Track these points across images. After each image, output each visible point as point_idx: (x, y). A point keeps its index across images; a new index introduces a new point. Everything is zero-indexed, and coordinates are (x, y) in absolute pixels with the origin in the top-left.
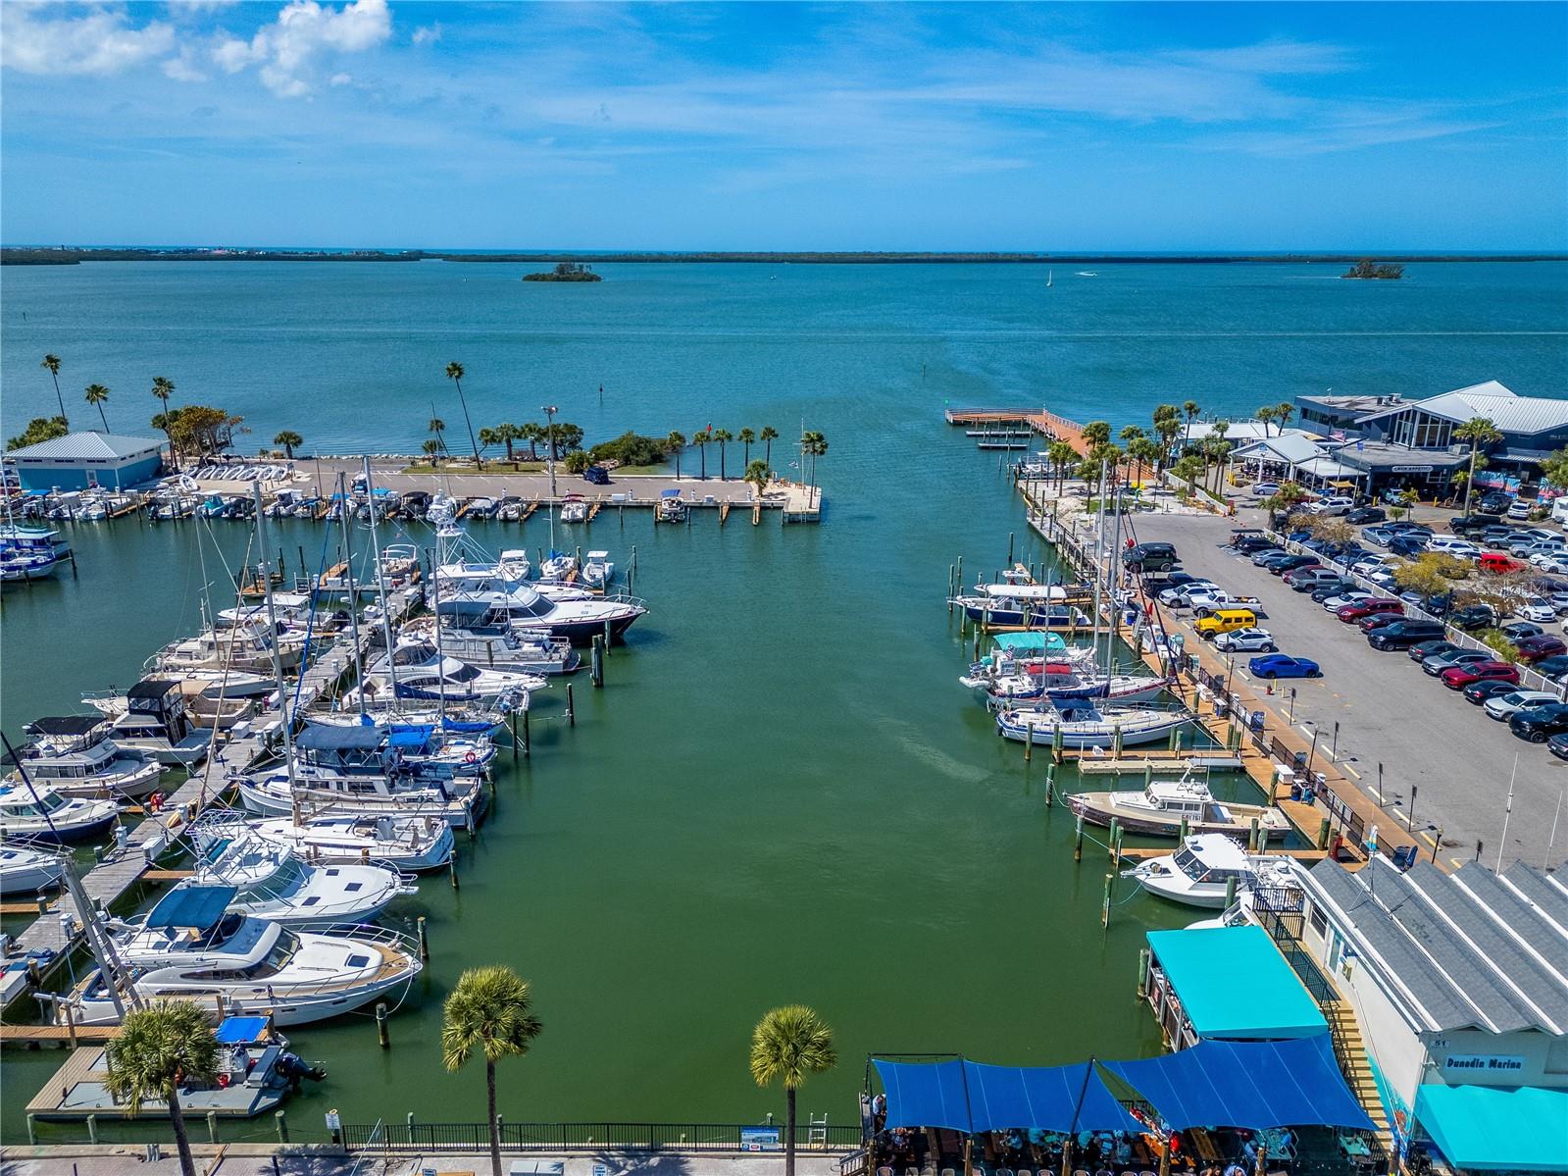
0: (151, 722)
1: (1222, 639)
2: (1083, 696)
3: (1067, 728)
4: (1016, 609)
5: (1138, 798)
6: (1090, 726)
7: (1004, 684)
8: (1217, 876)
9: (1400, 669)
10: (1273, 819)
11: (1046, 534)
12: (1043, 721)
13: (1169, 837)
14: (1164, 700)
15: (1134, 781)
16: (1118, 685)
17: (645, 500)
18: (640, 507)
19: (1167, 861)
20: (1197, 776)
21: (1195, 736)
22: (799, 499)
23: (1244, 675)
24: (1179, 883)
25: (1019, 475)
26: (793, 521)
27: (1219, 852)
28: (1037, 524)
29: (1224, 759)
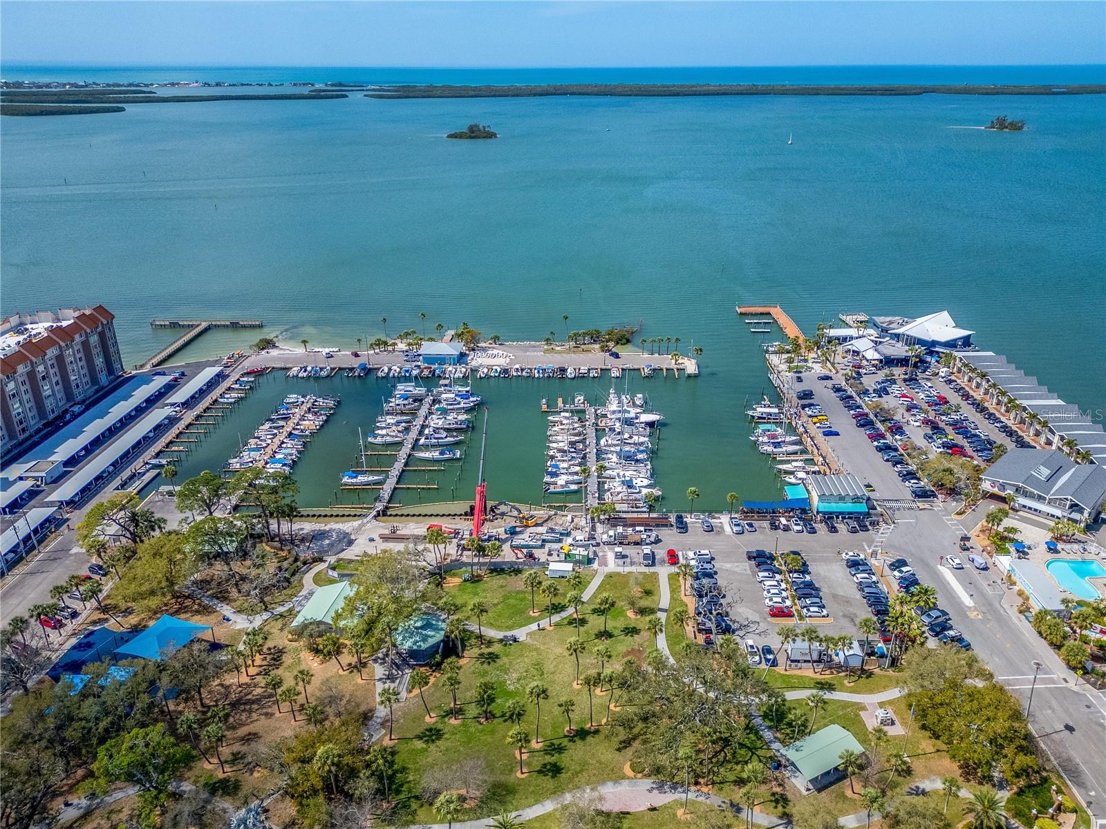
0: (573, 450)
1: (818, 425)
2: (779, 443)
3: (775, 450)
4: (764, 416)
5: (789, 466)
6: (780, 450)
7: (761, 439)
8: (800, 479)
9: (863, 434)
10: (816, 468)
11: (774, 382)
12: (770, 449)
13: (792, 473)
14: (800, 443)
15: (788, 462)
16: (788, 439)
17: (636, 367)
18: (634, 369)
19: (792, 477)
20: (801, 460)
21: (804, 452)
22: (691, 366)
23: (821, 435)
24: (793, 480)
25: (767, 351)
26: (689, 376)
27: (801, 475)
28: (771, 378)
29: (809, 457)
